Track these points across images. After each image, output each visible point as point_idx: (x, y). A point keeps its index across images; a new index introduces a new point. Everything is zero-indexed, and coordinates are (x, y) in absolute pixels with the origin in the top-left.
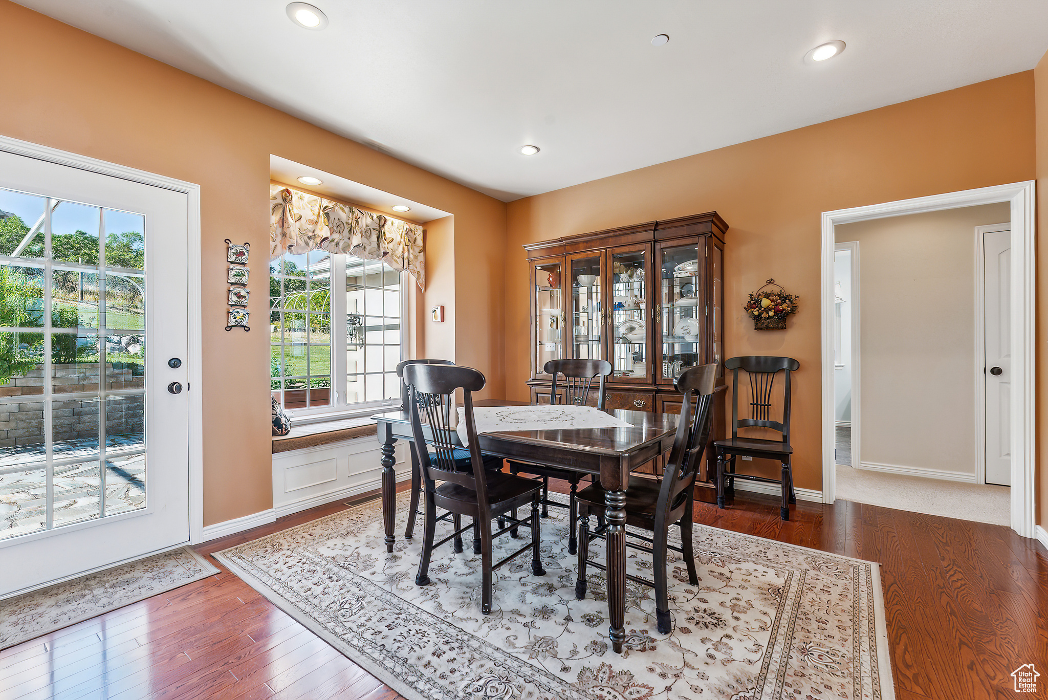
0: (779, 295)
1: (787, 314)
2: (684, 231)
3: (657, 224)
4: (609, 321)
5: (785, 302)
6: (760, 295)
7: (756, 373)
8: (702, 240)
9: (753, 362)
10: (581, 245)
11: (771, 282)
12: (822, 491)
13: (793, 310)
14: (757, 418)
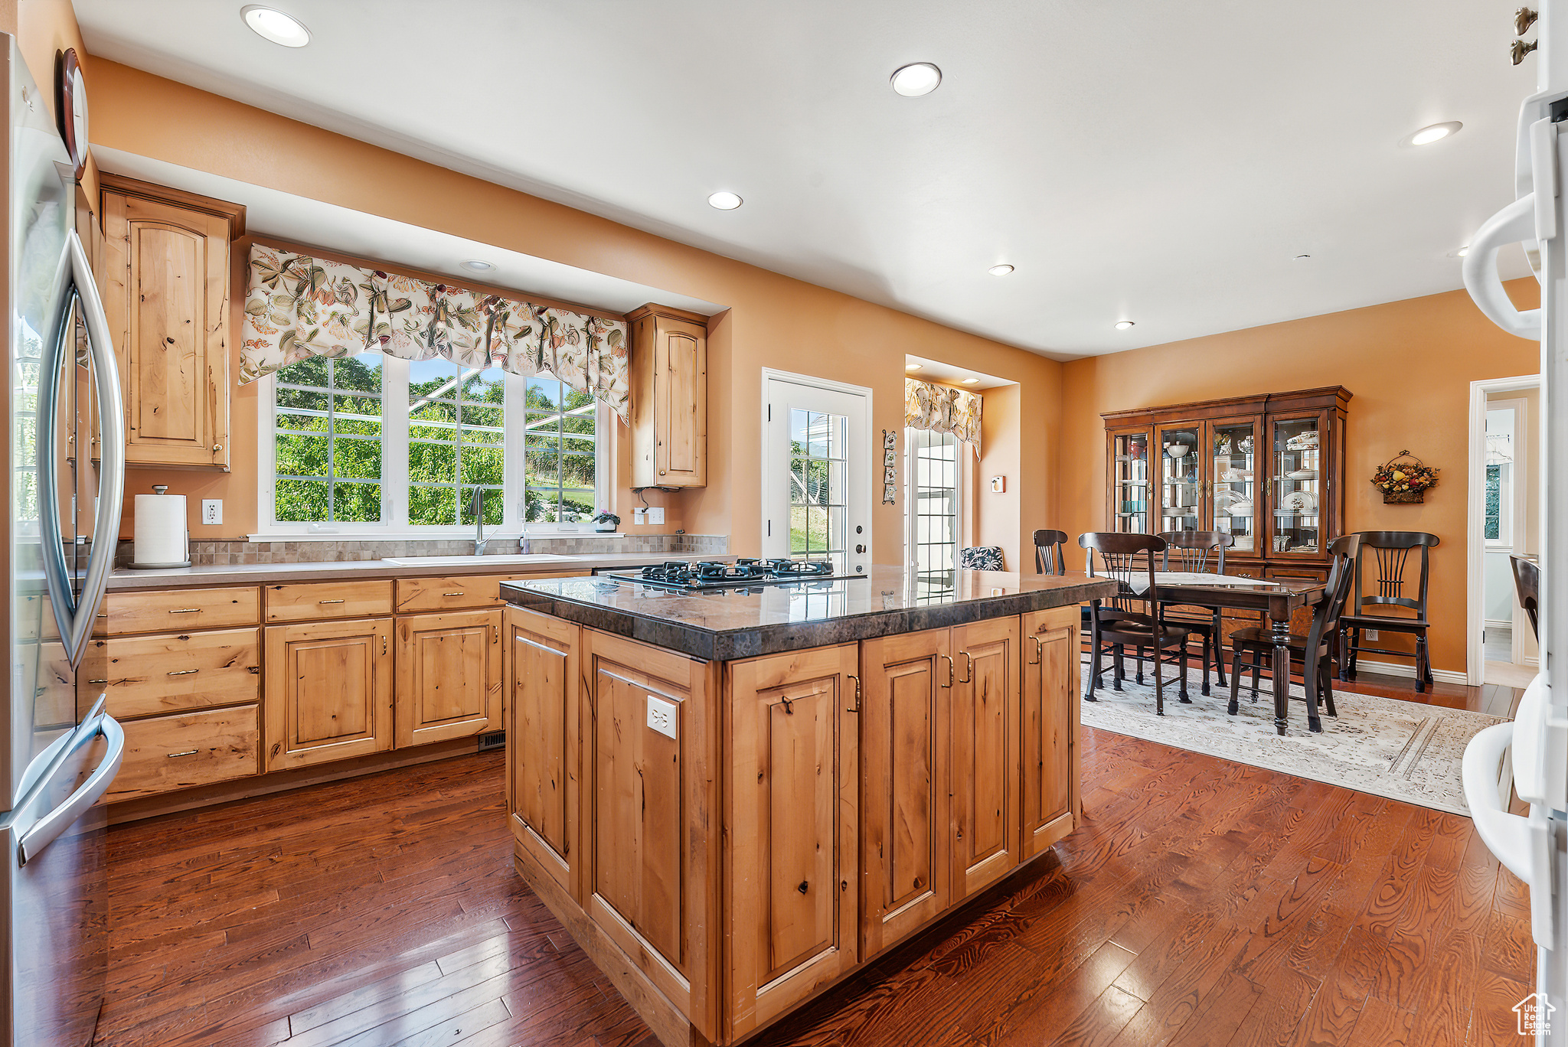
0: (1415, 468)
1: (1425, 488)
2: (1303, 403)
3: (1270, 396)
4: (1209, 494)
5: (1423, 475)
6: (1390, 467)
7: (1386, 548)
8: (1325, 413)
9: (1384, 536)
10: (1173, 415)
11: (1405, 453)
12: (1466, 672)
13: (1433, 484)
14: (1385, 595)
